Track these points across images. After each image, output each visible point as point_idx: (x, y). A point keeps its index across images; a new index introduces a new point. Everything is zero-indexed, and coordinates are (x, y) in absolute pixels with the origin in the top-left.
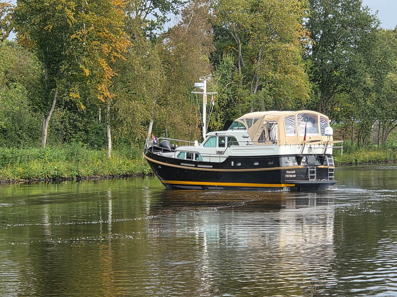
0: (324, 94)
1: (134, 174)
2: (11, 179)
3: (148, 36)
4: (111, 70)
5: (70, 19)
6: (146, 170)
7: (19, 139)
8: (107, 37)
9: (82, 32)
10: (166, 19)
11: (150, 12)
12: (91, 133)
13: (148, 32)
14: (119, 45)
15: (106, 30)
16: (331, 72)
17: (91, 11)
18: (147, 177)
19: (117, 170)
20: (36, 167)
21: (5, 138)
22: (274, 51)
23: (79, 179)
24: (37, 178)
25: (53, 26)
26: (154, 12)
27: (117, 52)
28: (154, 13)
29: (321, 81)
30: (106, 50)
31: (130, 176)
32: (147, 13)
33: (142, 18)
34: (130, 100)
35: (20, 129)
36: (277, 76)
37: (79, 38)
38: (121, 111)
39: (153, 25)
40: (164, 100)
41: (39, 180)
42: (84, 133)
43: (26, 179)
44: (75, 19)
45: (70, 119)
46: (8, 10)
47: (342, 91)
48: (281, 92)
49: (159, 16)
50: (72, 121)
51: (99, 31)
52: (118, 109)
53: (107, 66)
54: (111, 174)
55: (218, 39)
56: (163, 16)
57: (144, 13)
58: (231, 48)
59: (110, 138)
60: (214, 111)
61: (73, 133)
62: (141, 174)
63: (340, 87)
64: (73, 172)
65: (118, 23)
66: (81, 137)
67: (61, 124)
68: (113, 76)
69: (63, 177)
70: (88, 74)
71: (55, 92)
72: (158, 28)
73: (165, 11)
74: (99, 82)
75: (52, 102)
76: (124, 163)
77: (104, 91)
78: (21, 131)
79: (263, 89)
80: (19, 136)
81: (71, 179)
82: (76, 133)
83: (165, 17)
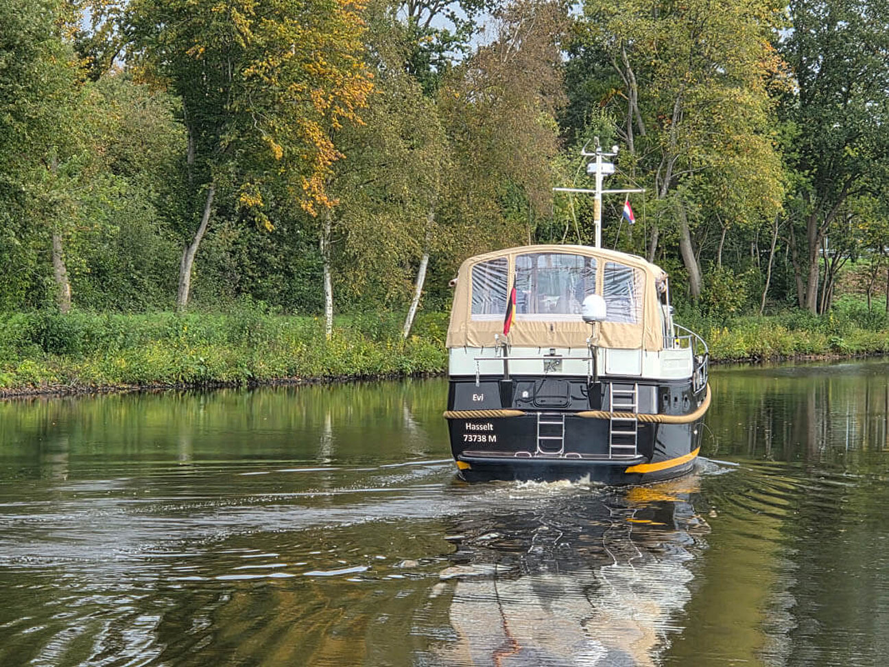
0: (823, 197)
1: (381, 375)
2: (99, 385)
3: (434, 62)
4: (332, 145)
5: (242, 34)
6: (409, 366)
7: (133, 291)
8: (324, 74)
9: (268, 61)
10: (474, 27)
11: (439, 11)
12: (298, 277)
13: (435, 56)
14: (350, 92)
15: (321, 59)
16: (838, 148)
17: (290, 17)
18: (410, 380)
19: (342, 364)
20: (157, 358)
21: (103, 288)
22: (706, 103)
23: (254, 384)
24: (159, 382)
25: (206, 48)
26: (448, 10)
27: (346, 107)
28: (449, 14)
29: (816, 170)
30: (320, 103)
31: (372, 378)
32: (433, 13)
33: (422, 23)
34: (375, 211)
35: (136, 268)
36: (713, 159)
37: (262, 75)
38: (352, 235)
39: (446, 39)
40: (453, 212)
41: (164, 387)
42: (281, 276)
43: (133, 384)
44: (253, 32)
45: (252, 245)
46: (110, 12)
47: (863, 190)
48: (723, 192)
49: (460, 20)
50: (255, 250)
51: (307, 61)
52: (347, 233)
53: (323, 137)
54: (328, 374)
55: (593, 70)
56: (468, 20)
57: (426, 13)
58: (616, 93)
59: (330, 293)
60: (571, 235)
61: (259, 277)
62: (395, 373)
63: (861, 182)
64: (240, 369)
65: (349, 44)
66: (276, 286)
67: (231, 256)
68: (335, 159)
69: (218, 379)
70: (279, 155)
71: (209, 191)
72: (458, 47)
73: (472, 10)
74: (305, 172)
75: (203, 212)
76: (359, 348)
77: (314, 193)
78: (138, 272)
79: (679, 187)
80: (134, 283)
81: (235, 385)
82: (264, 276)
83: (472, 23)
